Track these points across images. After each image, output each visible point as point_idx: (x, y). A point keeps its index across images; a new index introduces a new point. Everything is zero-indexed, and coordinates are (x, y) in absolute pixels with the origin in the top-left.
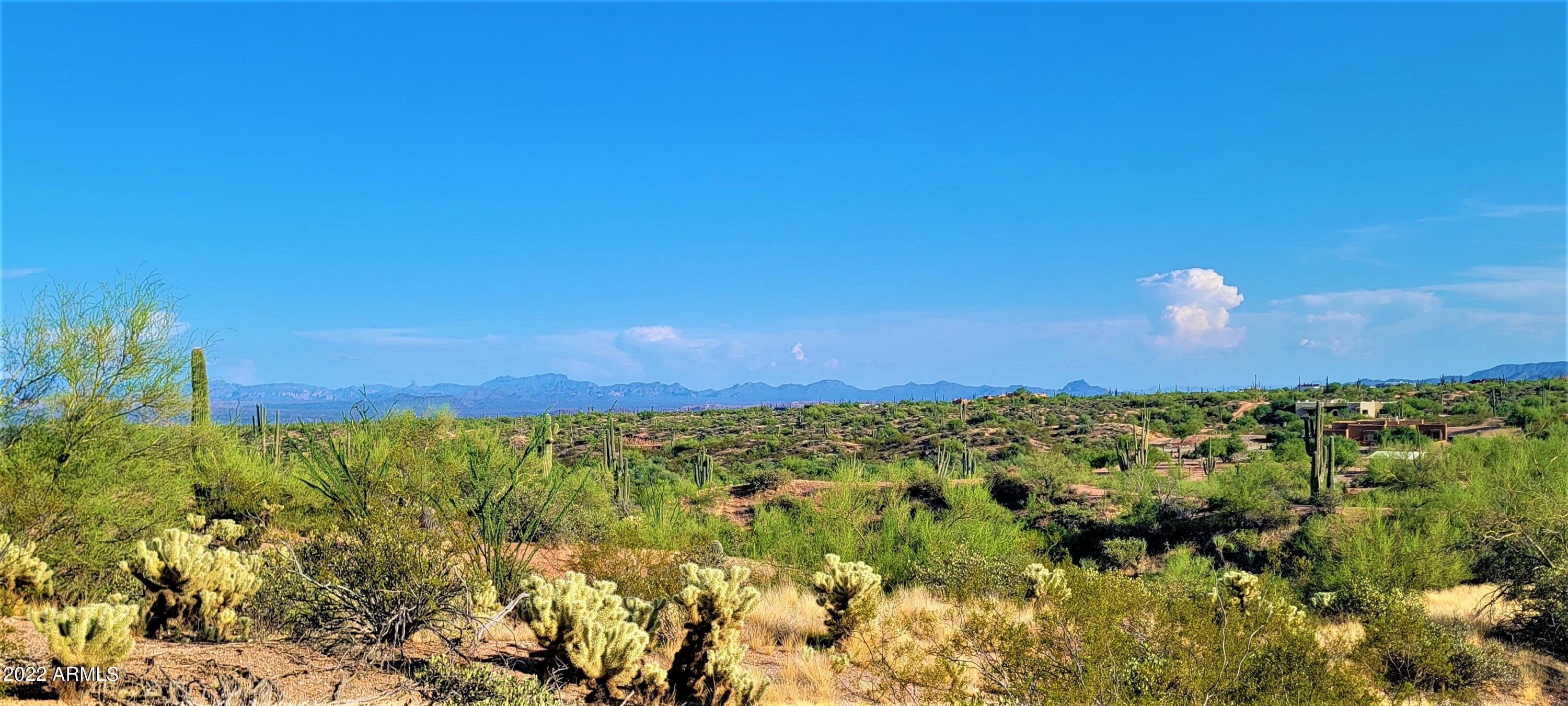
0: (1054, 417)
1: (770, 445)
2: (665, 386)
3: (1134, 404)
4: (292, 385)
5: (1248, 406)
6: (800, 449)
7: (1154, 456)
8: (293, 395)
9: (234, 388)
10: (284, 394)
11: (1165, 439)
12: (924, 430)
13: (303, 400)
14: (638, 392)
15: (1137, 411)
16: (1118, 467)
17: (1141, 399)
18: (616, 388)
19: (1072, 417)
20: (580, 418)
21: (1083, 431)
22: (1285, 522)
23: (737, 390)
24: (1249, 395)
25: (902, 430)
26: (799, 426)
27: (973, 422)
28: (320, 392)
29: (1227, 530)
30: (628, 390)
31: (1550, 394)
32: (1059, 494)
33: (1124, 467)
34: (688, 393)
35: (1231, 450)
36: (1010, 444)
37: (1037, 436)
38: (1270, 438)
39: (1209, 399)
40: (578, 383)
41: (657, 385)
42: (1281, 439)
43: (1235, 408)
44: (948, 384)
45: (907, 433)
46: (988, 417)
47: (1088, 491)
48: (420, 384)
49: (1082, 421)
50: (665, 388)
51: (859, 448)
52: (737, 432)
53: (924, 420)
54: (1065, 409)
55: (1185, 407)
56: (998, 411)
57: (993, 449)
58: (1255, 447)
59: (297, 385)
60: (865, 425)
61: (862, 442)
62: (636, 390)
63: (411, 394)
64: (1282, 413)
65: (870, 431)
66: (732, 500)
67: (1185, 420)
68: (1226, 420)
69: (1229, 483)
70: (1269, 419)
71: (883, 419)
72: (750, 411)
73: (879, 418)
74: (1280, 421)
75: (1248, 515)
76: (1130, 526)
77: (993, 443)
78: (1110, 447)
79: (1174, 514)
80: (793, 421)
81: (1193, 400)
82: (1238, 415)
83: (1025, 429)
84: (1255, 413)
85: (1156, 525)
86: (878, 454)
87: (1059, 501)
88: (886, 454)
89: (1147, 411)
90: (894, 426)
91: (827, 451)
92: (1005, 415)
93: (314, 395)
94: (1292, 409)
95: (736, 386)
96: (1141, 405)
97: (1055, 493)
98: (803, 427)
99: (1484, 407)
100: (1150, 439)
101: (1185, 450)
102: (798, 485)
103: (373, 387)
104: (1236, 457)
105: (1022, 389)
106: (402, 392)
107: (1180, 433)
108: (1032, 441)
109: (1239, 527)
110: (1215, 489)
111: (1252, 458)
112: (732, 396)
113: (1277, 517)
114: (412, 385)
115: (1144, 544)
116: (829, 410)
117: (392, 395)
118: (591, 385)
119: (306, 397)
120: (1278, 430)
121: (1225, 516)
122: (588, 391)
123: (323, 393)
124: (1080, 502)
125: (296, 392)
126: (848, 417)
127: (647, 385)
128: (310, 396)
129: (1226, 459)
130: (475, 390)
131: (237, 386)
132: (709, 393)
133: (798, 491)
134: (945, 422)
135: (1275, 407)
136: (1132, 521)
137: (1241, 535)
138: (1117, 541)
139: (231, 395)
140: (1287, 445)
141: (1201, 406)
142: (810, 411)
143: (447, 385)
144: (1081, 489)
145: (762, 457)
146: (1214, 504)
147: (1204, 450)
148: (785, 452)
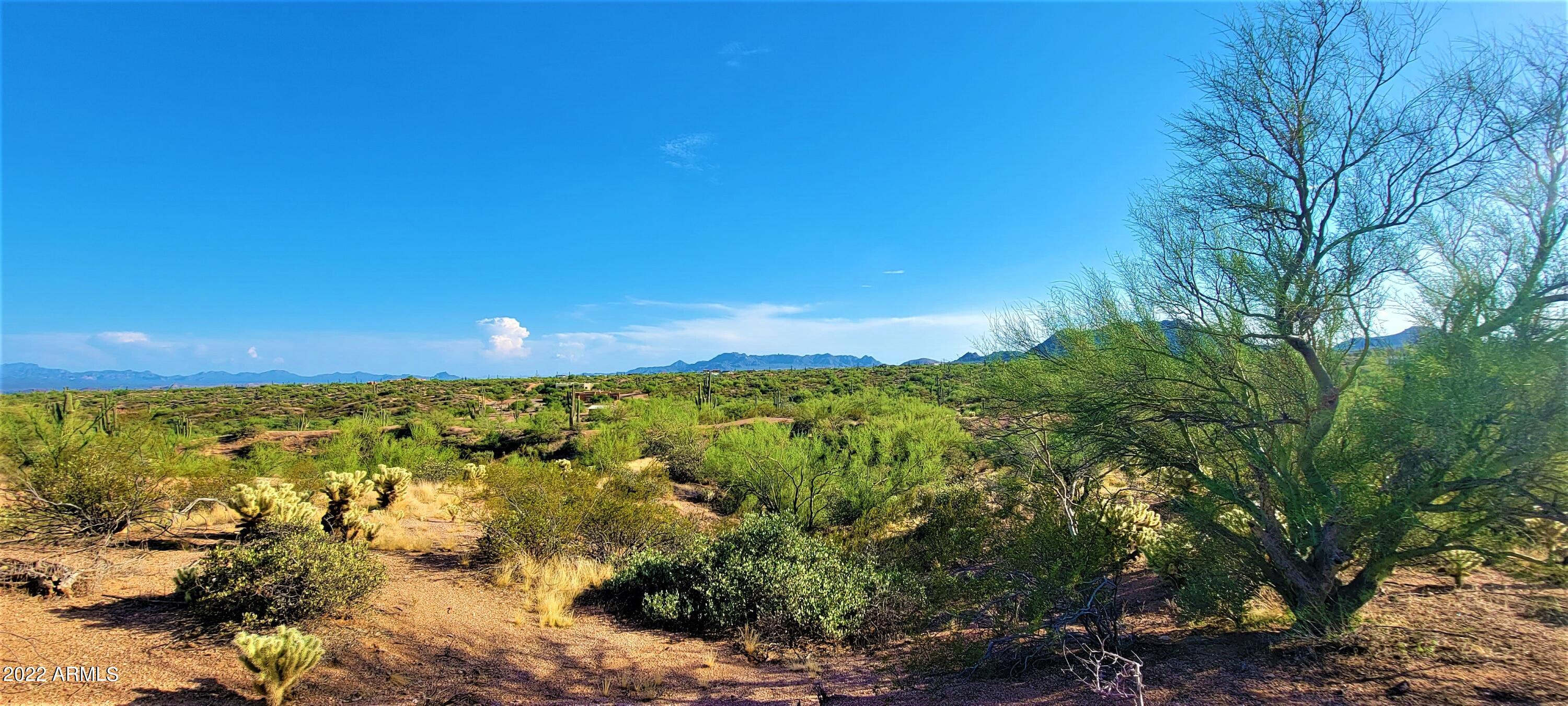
0: (431, 391)
1: (234, 411)
3: (476, 385)
5: (534, 385)
6: (259, 412)
7: (488, 411)
11: (493, 402)
12: (349, 400)
15: (478, 388)
16: (469, 417)
17: (478, 382)
18: (90, 374)
19: (441, 391)
21: (448, 399)
22: (559, 439)
24: (534, 380)
25: (335, 400)
26: (257, 398)
27: (382, 394)
29: (533, 444)
30: (101, 376)
31: (657, 380)
32: (445, 431)
33: (473, 417)
34: (159, 377)
35: (526, 407)
36: (405, 406)
37: (422, 402)
38: (544, 400)
39: (514, 382)
40: (50, 370)
42: (550, 401)
43: (527, 386)
45: (338, 401)
46: (391, 392)
47: (460, 429)
49: (448, 394)
51: (304, 411)
52: (204, 403)
53: (349, 394)
54: (438, 387)
55: (503, 386)
56: (397, 389)
57: (395, 409)
58: (537, 405)
60: (307, 397)
61: (306, 407)
62: (108, 375)
64: (550, 389)
65: (311, 401)
67: (503, 392)
68: (523, 392)
69: (528, 422)
70: (543, 391)
71: (320, 394)
72: (216, 389)
73: (317, 393)
74: (549, 392)
75: (543, 437)
77: (395, 406)
78: (464, 407)
79: (507, 438)
80: (252, 395)
81: (506, 383)
82: (529, 389)
83: (414, 398)
84: (537, 389)
85: (499, 444)
86: (318, 414)
87: (444, 435)
88: (323, 414)
89: (484, 388)
90: (328, 397)
91: (280, 413)
94: (554, 387)
96: (480, 385)
98: (260, 399)
99: (634, 386)
100: (487, 402)
101: (504, 407)
104: (528, 410)
105: (411, 377)
107: (501, 399)
108: (419, 405)
109: (539, 443)
110: (527, 426)
111: (537, 410)
115: (492, 453)
116: (281, 388)
118: (63, 372)
120: (548, 397)
121: (532, 438)
122: (60, 376)
124: (457, 435)
129: (524, 411)
133: (271, 438)
134: (363, 395)
135: (546, 386)
136: (486, 443)
137: (540, 446)
138: (479, 453)
140: (553, 403)
142: (265, 389)
144: (456, 429)
145: (228, 418)
146: (526, 432)
147: (513, 407)
148: (247, 414)
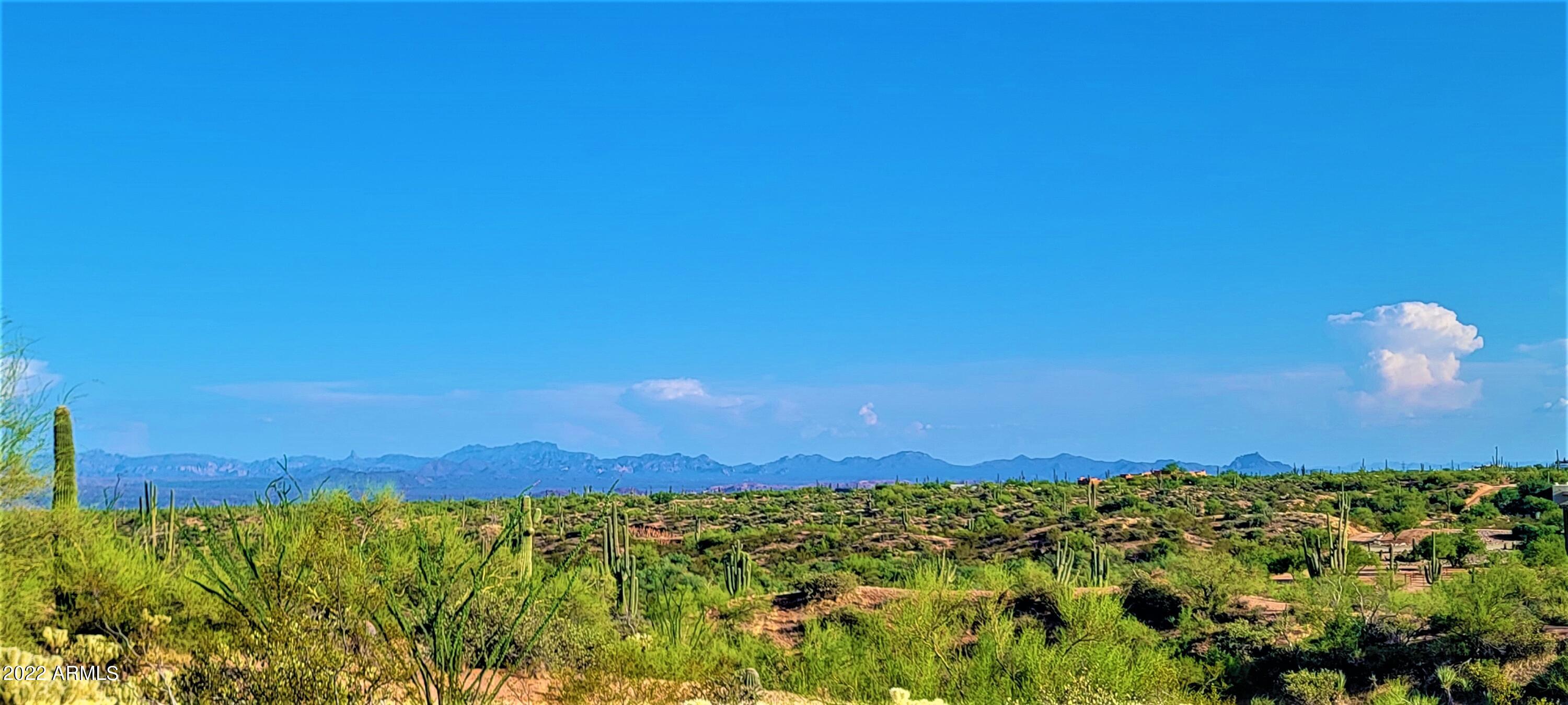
0: (1217, 503)
1: (828, 539)
2: (687, 458)
3: (1328, 486)
4: (195, 456)
5: (1486, 489)
6: (869, 544)
7: (1356, 557)
8: (194, 469)
9: (117, 459)
10: (183, 469)
11: (1370, 535)
12: (1039, 520)
13: (207, 476)
14: (652, 466)
15: (1333, 496)
16: (1306, 573)
17: (1338, 480)
18: (623, 461)
19: (1242, 503)
20: (574, 502)
21: (1256, 523)
22: (1538, 649)
23: (785, 464)
24: (1487, 475)
25: (1009, 520)
26: (868, 513)
27: (1105, 509)
28: (230, 466)
29: (1456, 660)
30: (639, 463)
32: (1223, 608)
33: (1314, 573)
34: (719, 468)
35: (1463, 550)
36: (1156, 539)
37: (1194, 530)
38: (1517, 534)
39: (1432, 480)
40: (572, 455)
41: (677, 458)
42: (1533, 535)
43: (1468, 492)
44: (1072, 458)
45: (1016, 524)
46: (1127, 503)
47: (1264, 605)
48: (362, 455)
49: (1256, 509)
50: (688, 462)
51: (949, 544)
52: (783, 521)
53: (1039, 506)
54: (1233, 493)
55: (1399, 490)
56: (1141, 495)
57: (1134, 546)
58: (1498, 545)
59: (201, 456)
60: (958, 512)
61: (954, 536)
62: (649, 464)
63: (350, 469)
64: (1534, 500)
65: (964, 521)
66: (776, 613)
67: (1399, 508)
68: (1456, 509)
69: (1460, 596)
70: (1516, 507)
71: (982, 505)
72: (802, 493)
73: (976, 503)
74: (1531, 511)
75: (1486, 640)
76: (1322, 654)
77: (1133, 538)
78: (1295, 545)
79: (1383, 637)
80: (860, 507)
81: (1410, 482)
82: (1472, 502)
83: (1177, 519)
84: (1497, 500)
85: (1358, 653)
86: (975, 552)
87: (1222, 619)
88: (986, 552)
89: (1345, 498)
90: (997, 514)
91: (906, 548)
92: (1150, 500)
93: (223, 469)
94: (1548, 494)
95: (783, 459)
96: (1338, 488)
97: (1218, 607)
98: (874, 514)
100: (1350, 533)
101: (1398, 549)
102: (865, 594)
103: (300, 459)
104: (1470, 559)
105: (1173, 465)
106: (338, 466)
107: (1393, 527)
108: (1187, 536)
109: (1473, 657)
110: (1442, 605)
111: (1493, 560)
112: (778, 473)
113: (1526, 643)
114: (352, 456)
115: (1342, 678)
116: (909, 492)
117: (325, 470)
118: (589, 458)
119: (211, 472)
120: (1528, 523)
121: (1453, 640)
122: (585, 465)
123: (233, 467)
124: (1253, 620)
125: (198, 465)
126: (934, 500)
127: (664, 458)
128: (217, 471)
129: (1457, 562)
130: (435, 463)
131: (121, 457)
132: (747, 468)
133: (866, 601)
134: (1066, 511)
135: (1524, 491)
136: (1325, 647)
137: (1477, 668)
138: (1304, 673)
139: (113, 469)
140: (1541, 544)
141: (1421, 489)
142: (883, 493)
143: (397, 456)
144: (1253, 602)
145: (818, 555)
146: (1438, 624)
147: (1425, 549)
148: (849, 549)
